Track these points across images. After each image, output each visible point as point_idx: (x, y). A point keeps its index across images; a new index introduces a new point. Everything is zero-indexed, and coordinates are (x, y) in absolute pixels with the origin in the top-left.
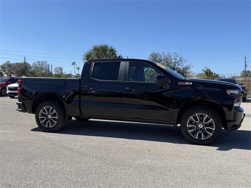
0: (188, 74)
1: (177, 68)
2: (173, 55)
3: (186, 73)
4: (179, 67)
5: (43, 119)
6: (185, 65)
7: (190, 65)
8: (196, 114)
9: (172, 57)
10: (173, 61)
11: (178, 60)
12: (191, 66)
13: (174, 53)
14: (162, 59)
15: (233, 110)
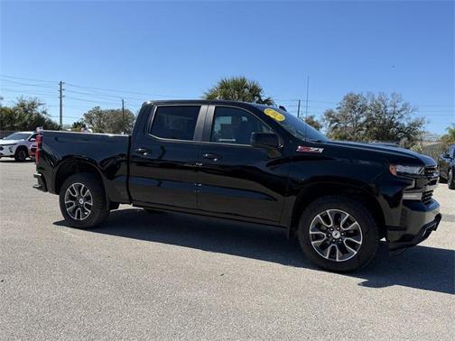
0: (418, 137)
1: (397, 124)
2: (391, 99)
3: (415, 134)
4: (401, 121)
5: (72, 204)
6: (413, 118)
7: (423, 119)
8: (328, 211)
9: (388, 103)
10: (390, 109)
11: (399, 109)
12: (426, 120)
13: (393, 95)
14: (368, 104)
15: (401, 206)
